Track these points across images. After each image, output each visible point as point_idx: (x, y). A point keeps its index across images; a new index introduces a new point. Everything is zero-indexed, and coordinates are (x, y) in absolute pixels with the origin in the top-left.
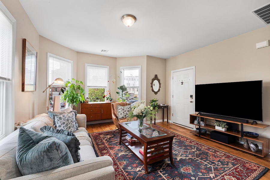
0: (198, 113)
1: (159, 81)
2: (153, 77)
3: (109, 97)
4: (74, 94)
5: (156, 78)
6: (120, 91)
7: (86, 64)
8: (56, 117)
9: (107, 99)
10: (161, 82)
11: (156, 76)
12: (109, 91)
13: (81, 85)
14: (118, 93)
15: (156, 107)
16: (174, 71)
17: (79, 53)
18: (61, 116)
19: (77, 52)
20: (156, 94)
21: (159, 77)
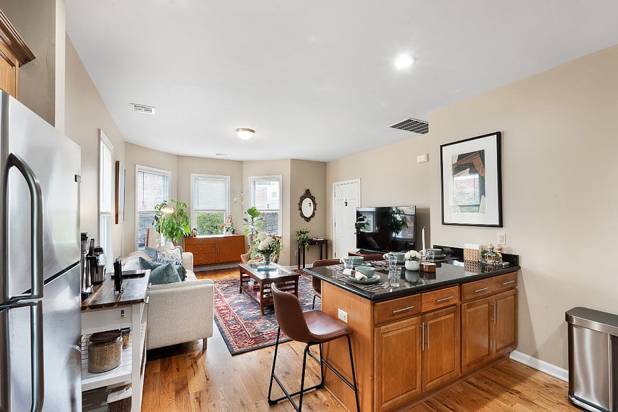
0: (359, 250)
1: (313, 199)
2: (303, 193)
3: (230, 226)
4: (174, 224)
5: (308, 194)
6: (249, 217)
7: (192, 174)
8: (158, 254)
9: (227, 231)
10: (317, 201)
11: (308, 191)
12: (231, 218)
13: (184, 208)
14: (246, 220)
15: (305, 242)
16: (336, 183)
17: (180, 157)
18: (164, 253)
19: (178, 156)
20: (308, 221)
21: (313, 194)
